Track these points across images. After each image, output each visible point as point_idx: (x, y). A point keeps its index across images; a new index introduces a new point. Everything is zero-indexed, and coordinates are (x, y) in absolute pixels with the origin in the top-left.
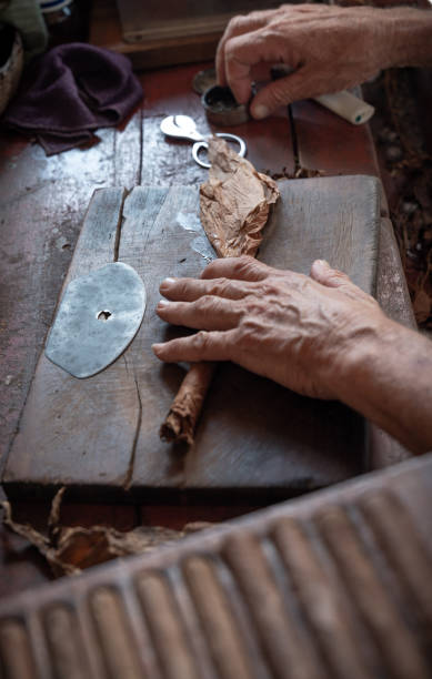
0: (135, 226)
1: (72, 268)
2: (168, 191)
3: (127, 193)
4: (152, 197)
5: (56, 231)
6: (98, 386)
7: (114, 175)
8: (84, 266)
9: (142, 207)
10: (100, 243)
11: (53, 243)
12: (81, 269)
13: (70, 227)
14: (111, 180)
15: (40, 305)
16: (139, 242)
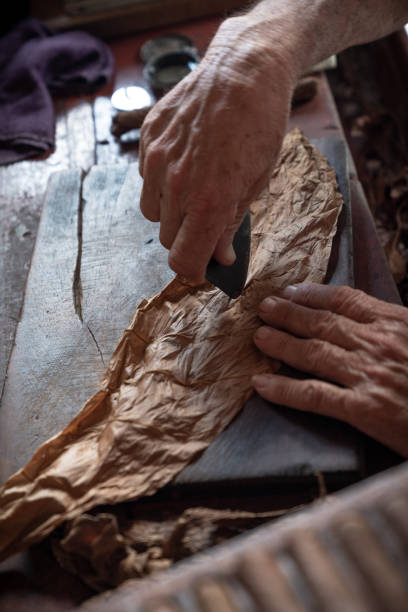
0: (97, 209)
1: (36, 258)
2: (127, 169)
3: (84, 174)
4: (112, 177)
5: (14, 219)
6: (75, 381)
7: (69, 156)
8: (47, 255)
9: (102, 188)
10: (62, 229)
11: (13, 232)
12: (45, 258)
13: (29, 214)
14: (66, 161)
15: (6, 299)
16: (103, 224)
